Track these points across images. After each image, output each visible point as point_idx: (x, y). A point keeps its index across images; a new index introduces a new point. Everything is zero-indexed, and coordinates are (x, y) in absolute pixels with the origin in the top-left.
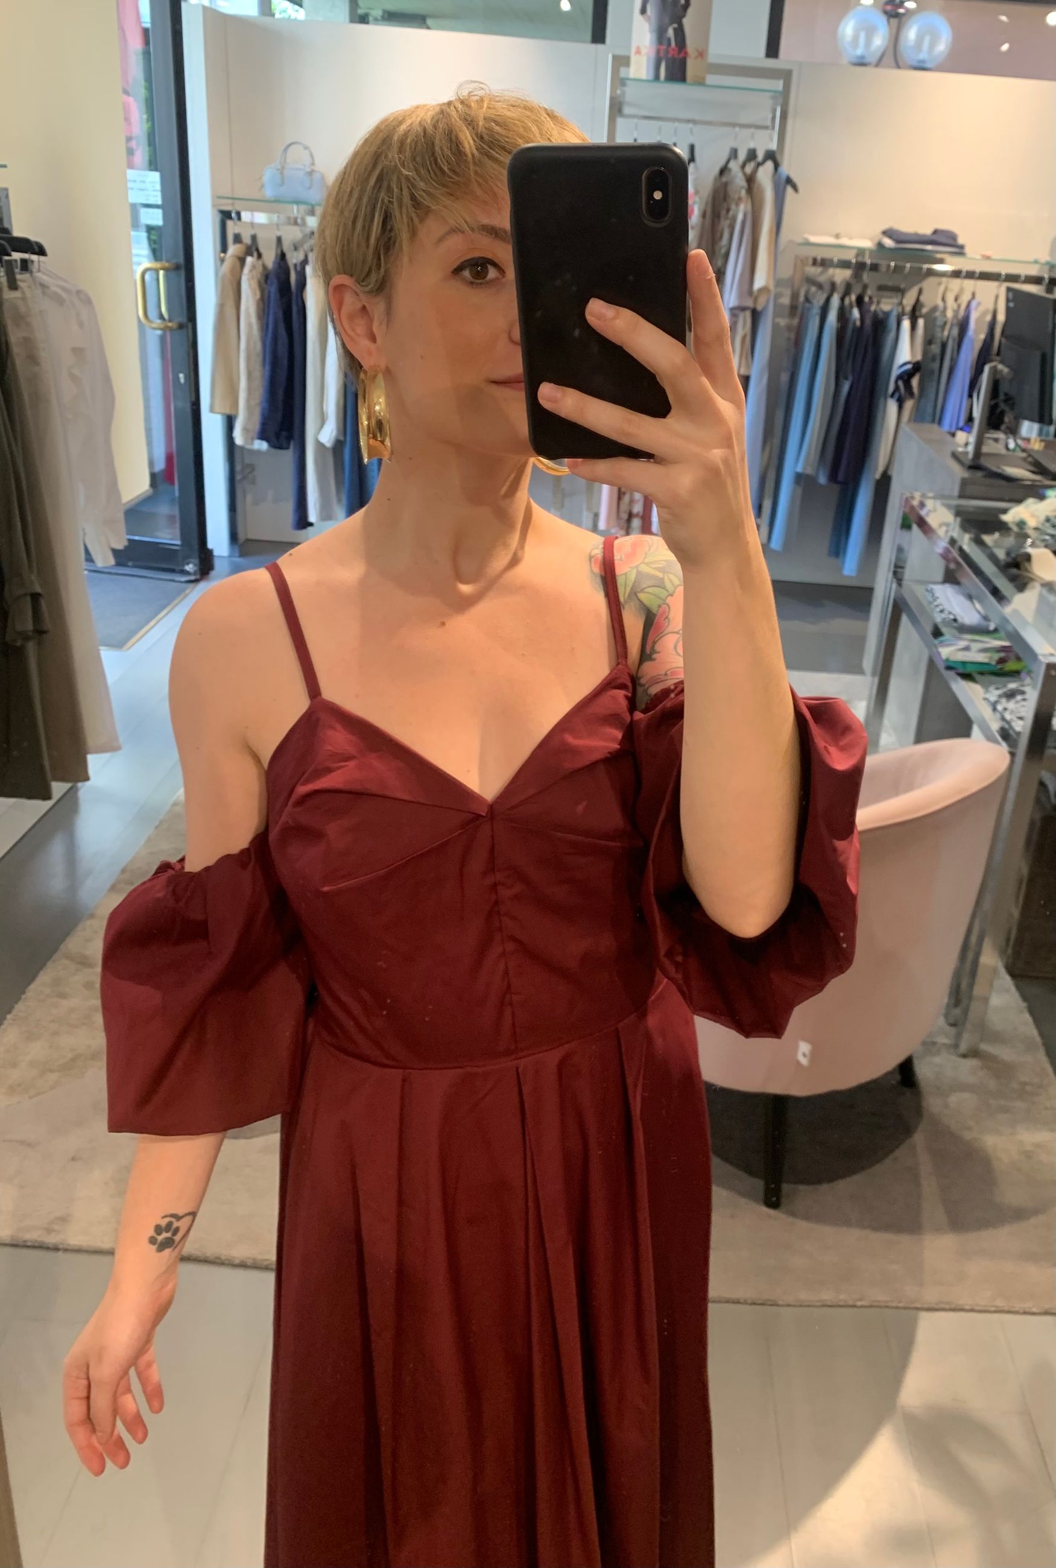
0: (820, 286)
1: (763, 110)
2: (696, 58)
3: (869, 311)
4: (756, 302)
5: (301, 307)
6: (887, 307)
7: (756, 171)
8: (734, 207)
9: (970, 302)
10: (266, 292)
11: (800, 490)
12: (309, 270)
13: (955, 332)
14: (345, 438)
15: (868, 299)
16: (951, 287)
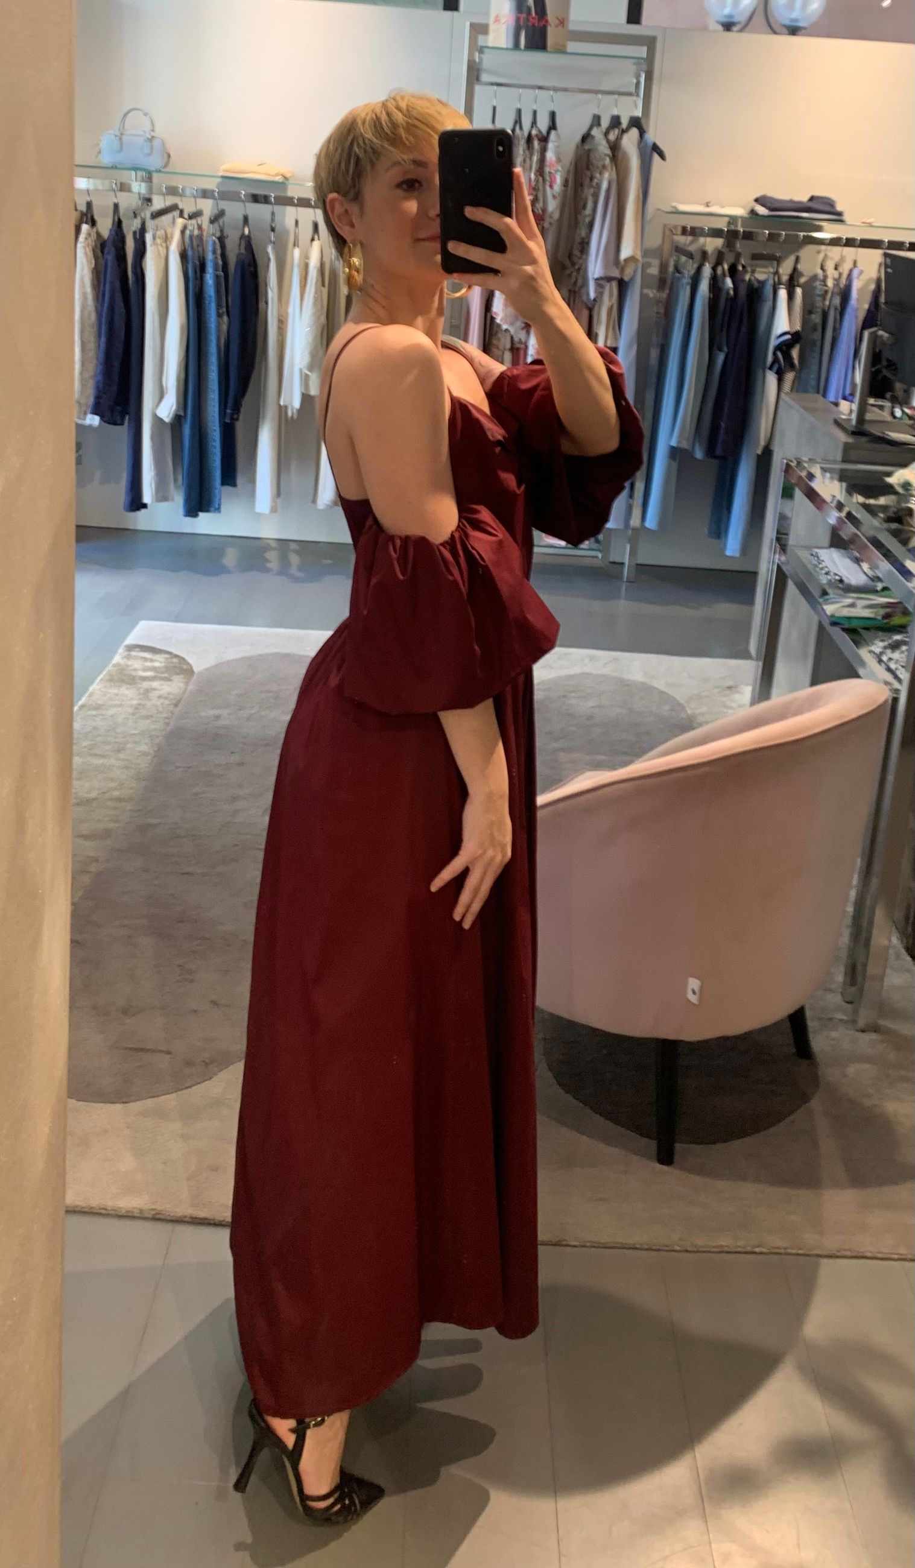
0: (690, 256)
1: (627, 77)
2: (556, 26)
3: (743, 280)
4: (622, 270)
5: (140, 275)
6: (761, 276)
7: (619, 138)
8: (598, 175)
9: (851, 271)
10: (102, 262)
11: (675, 465)
12: (148, 237)
13: (837, 301)
14: (185, 413)
15: (740, 268)
16: (830, 254)
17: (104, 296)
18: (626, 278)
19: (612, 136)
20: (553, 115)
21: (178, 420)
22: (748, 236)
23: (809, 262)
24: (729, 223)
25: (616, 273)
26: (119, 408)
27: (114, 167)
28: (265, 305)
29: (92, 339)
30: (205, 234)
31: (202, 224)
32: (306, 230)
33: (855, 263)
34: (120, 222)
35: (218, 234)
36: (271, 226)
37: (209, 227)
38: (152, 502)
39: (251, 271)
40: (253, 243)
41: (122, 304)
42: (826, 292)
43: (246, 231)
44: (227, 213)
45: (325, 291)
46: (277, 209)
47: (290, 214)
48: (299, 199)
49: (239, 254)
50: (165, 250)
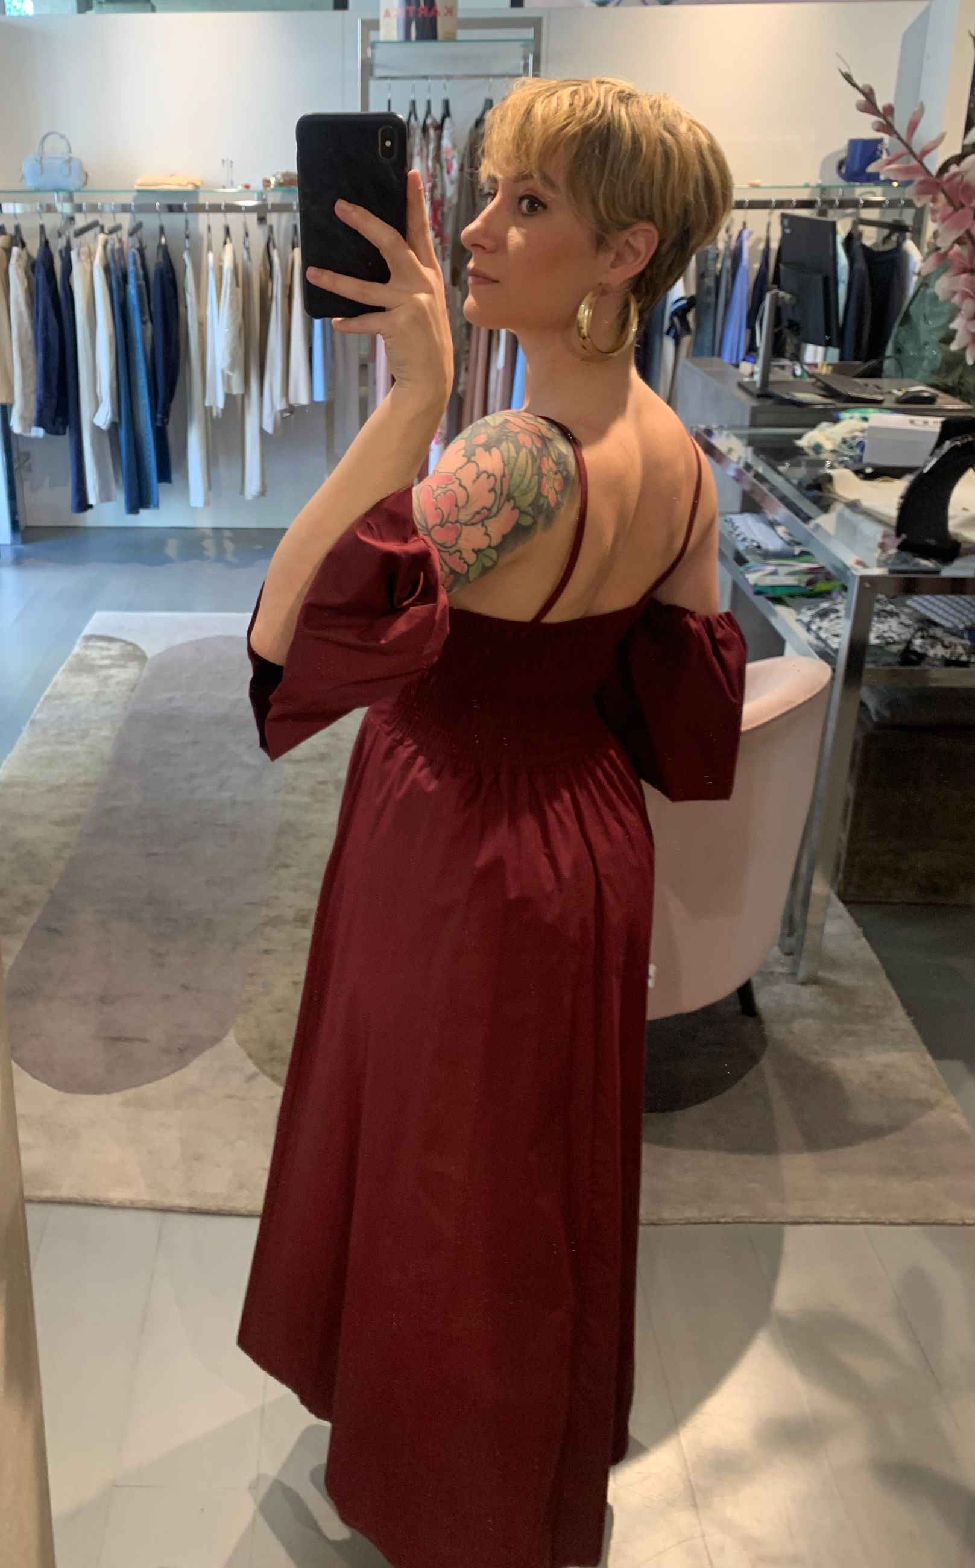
1: (515, 59)
2: (446, 16)
5: (68, 292)
9: (741, 232)
10: (34, 280)
12: (73, 255)
13: (729, 264)
14: (120, 418)
17: (37, 312)
20: (446, 103)
21: (114, 426)
26: (60, 420)
27: (38, 190)
28: (184, 310)
29: (31, 356)
30: (125, 247)
31: (122, 238)
32: (218, 234)
33: (744, 224)
34: (47, 242)
35: (137, 245)
36: (186, 234)
37: (128, 239)
38: (98, 502)
39: (170, 278)
40: (170, 251)
41: (55, 319)
42: (718, 255)
43: (163, 241)
44: (145, 225)
45: (240, 291)
46: (190, 216)
47: (203, 220)
48: (210, 206)
49: (157, 265)
50: (89, 265)
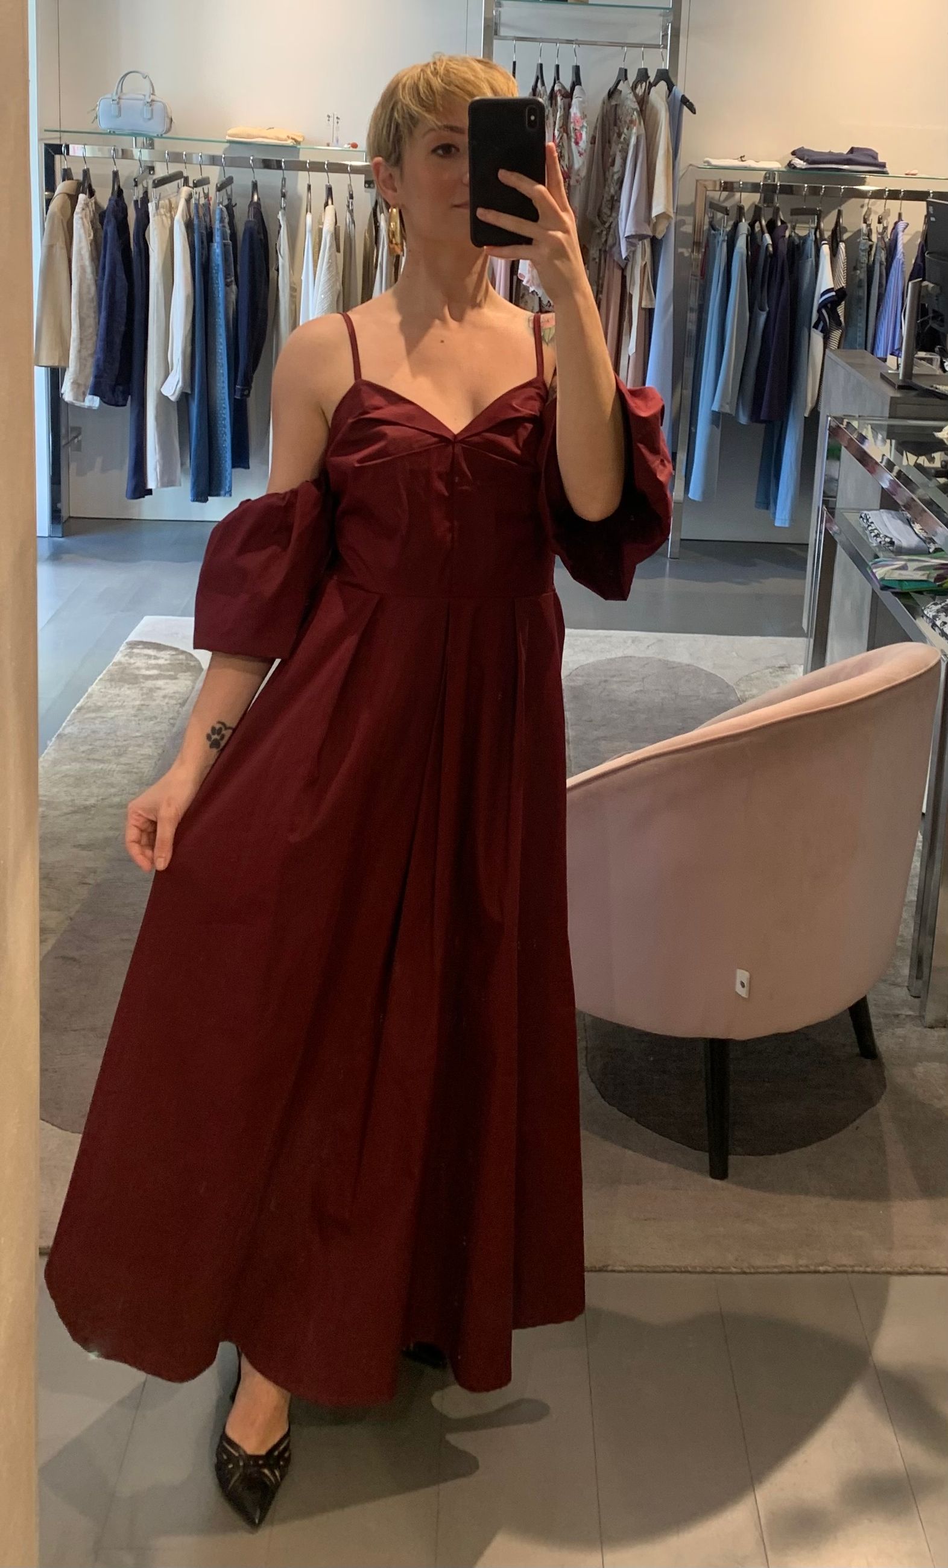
0: (726, 211)
1: (653, 29)
3: (784, 237)
4: (654, 229)
5: (143, 245)
6: (802, 233)
7: (648, 92)
8: (625, 130)
9: (896, 223)
10: (101, 234)
11: (718, 432)
12: (151, 207)
13: (883, 255)
14: (192, 389)
15: (779, 224)
16: (873, 208)
17: (104, 268)
18: (659, 236)
19: (640, 91)
20: (577, 70)
21: (185, 398)
22: (787, 190)
23: (852, 216)
24: (765, 178)
25: (649, 232)
26: (121, 388)
27: (112, 133)
28: (276, 272)
29: (92, 315)
30: (212, 202)
31: (208, 193)
32: (319, 194)
33: (900, 215)
34: (120, 192)
35: (226, 202)
36: (282, 192)
37: (215, 194)
38: (157, 487)
39: (261, 240)
40: (263, 210)
41: (124, 277)
42: (871, 247)
43: (256, 198)
44: (236, 180)
45: (341, 256)
46: (288, 174)
47: (302, 178)
48: (312, 164)
49: (248, 222)
50: (169, 220)
